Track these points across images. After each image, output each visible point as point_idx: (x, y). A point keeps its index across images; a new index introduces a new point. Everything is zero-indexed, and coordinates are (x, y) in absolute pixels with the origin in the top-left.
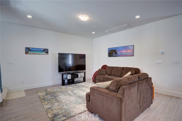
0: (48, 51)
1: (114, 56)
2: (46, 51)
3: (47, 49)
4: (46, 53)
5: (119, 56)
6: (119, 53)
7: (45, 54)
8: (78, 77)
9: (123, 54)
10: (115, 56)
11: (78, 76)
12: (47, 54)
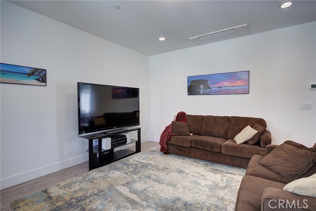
0: (45, 75)
1: (201, 92)
2: (40, 76)
3: (43, 70)
4: (38, 80)
5: (215, 93)
6: (214, 87)
7: (36, 82)
8: (125, 142)
9: (224, 88)
10: (204, 94)
11: (126, 139)
12: (44, 84)
